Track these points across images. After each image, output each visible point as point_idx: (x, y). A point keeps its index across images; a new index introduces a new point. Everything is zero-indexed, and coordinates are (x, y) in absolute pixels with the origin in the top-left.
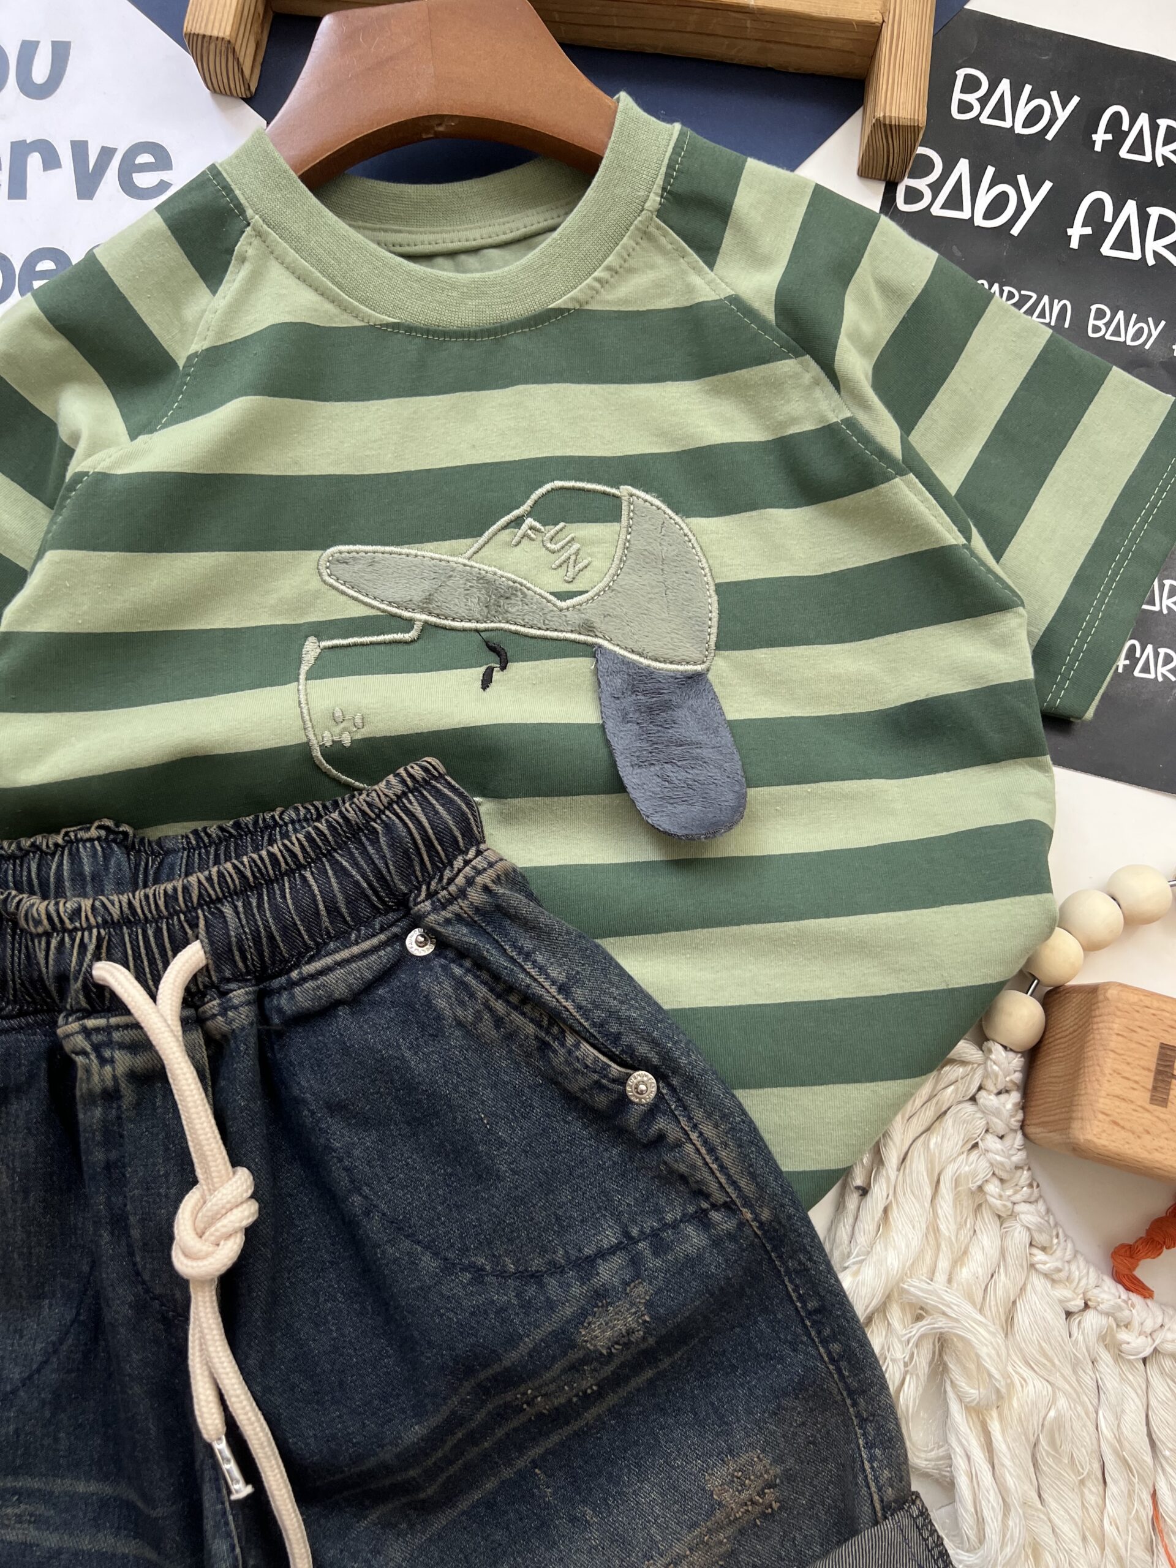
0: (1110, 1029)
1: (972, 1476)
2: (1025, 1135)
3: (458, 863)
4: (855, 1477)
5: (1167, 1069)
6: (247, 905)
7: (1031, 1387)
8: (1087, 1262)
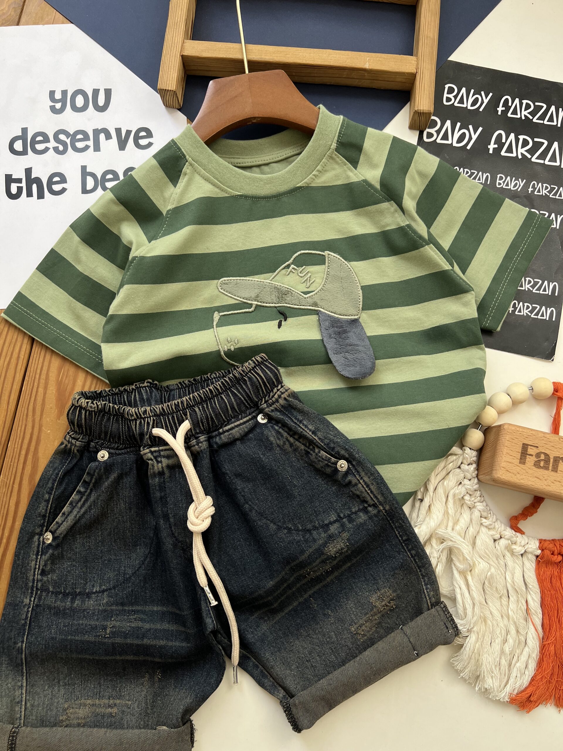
0: (505, 439)
1: (462, 595)
2: (478, 479)
3: (275, 390)
4: (421, 595)
5: (525, 452)
6: (203, 407)
7: (482, 564)
8: (501, 522)
